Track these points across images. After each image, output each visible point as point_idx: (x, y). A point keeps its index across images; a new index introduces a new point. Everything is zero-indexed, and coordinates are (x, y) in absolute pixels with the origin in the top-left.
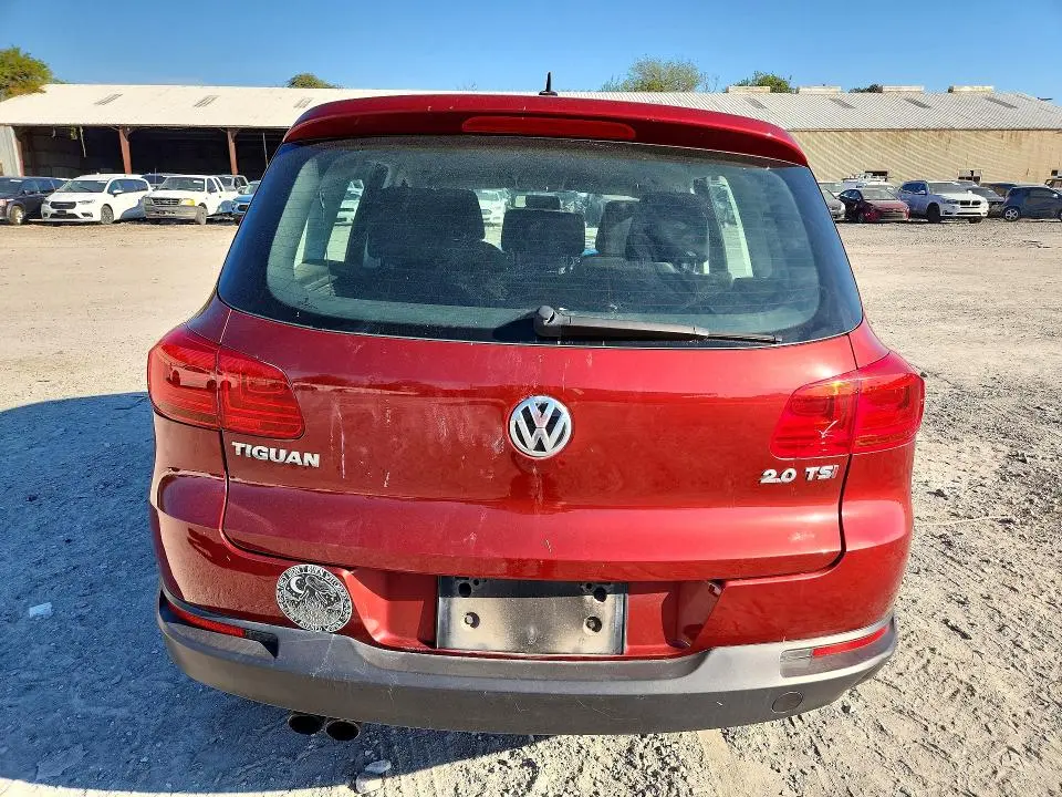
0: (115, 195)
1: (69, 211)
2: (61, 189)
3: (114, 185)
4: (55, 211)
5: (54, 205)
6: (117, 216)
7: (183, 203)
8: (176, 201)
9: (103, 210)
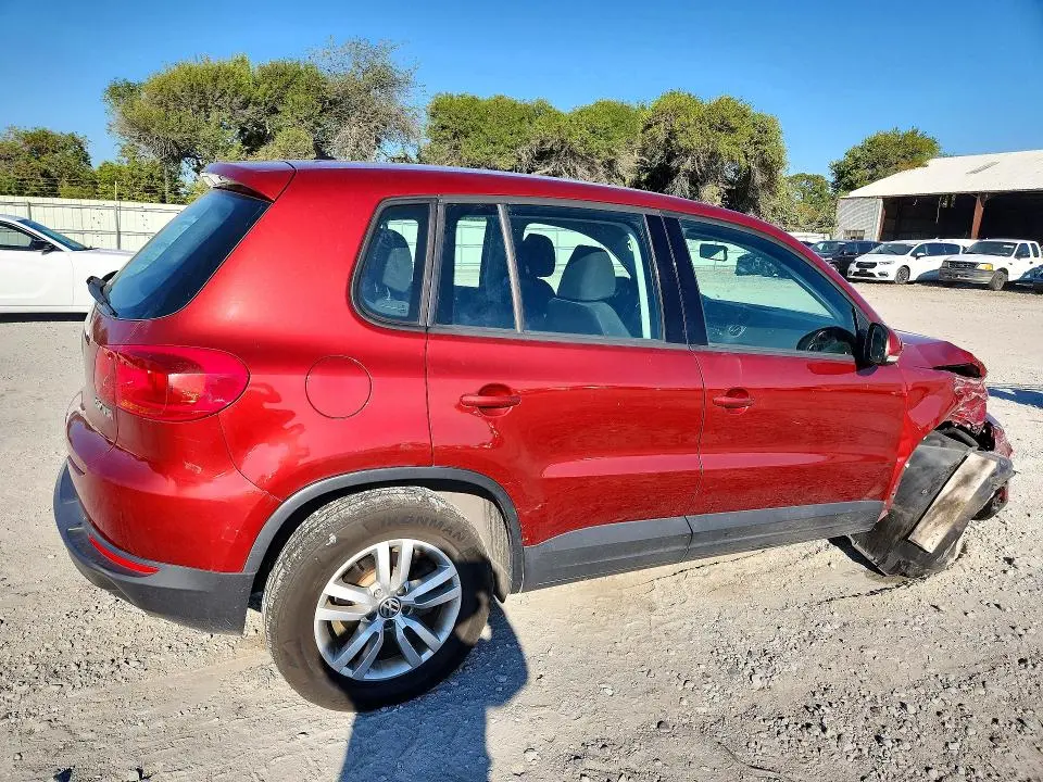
0: (918, 258)
1: (869, 270)
2: (874, 251)
3: (921, 249)
4: (858, 270)
5: (859, 265)
6: (913, 277)
7: (981, 267)
8: (973, 265)
9: (900, 271)
